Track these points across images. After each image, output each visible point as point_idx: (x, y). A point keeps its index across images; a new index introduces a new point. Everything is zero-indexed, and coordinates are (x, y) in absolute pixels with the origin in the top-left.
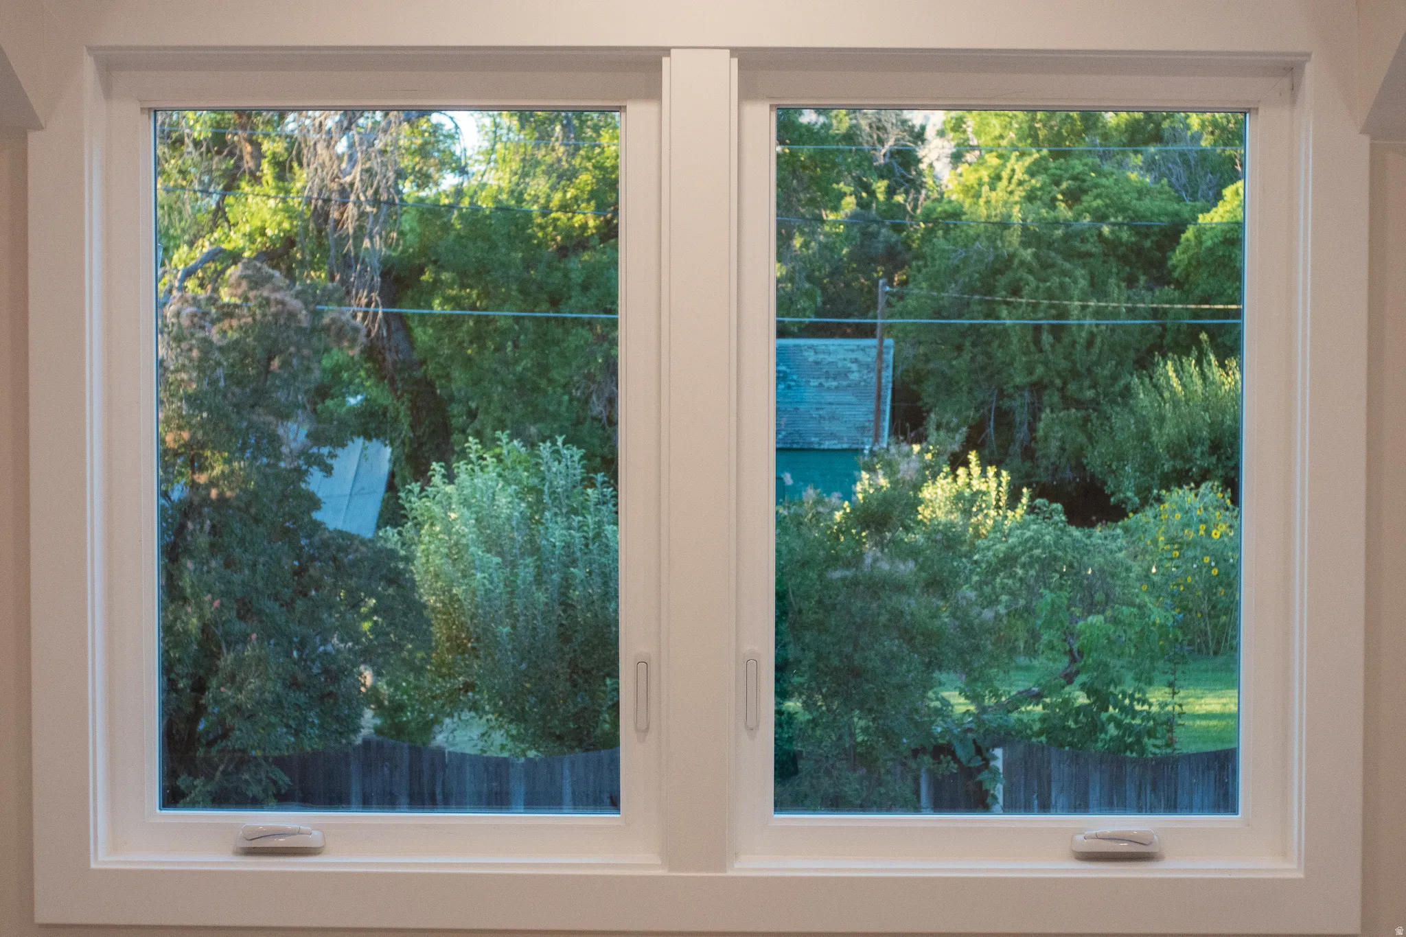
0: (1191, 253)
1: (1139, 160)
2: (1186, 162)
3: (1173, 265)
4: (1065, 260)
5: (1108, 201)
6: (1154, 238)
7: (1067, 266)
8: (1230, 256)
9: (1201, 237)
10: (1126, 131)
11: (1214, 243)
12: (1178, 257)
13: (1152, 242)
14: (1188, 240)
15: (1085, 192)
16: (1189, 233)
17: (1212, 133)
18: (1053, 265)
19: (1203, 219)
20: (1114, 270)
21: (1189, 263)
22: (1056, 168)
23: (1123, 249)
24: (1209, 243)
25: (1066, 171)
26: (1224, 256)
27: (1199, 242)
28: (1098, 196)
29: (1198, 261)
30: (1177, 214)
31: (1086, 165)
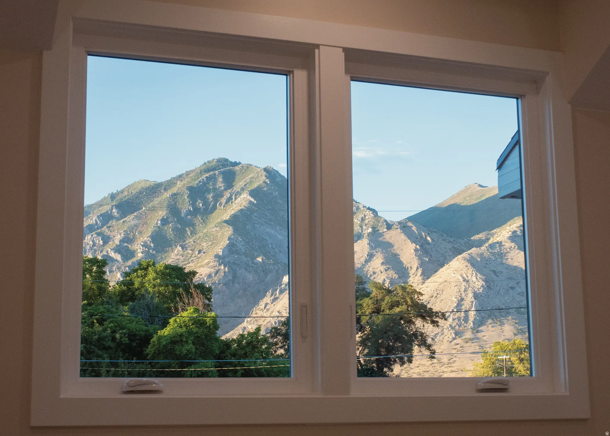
0: (155, 347)
1: (126, 308)
2: (149, 308)
3: (147, 353)
4: (99, 350)
5: (116, 324)
6: (137, 342)
7: (100, 352)
8: (174, 349)
9: (160, 341)
10: (119, 295)
11: (167, 343)
12: (150, 350)
13: (136, 343)
14: (154, 342)
15: (105, 320)
16: (154, 339)
17: (158, 297)
18: (93, 352)
19: (161, 333)
20: (121, 355)
21: (155, 352)
22: (91, 309)
23: (123, 346)
24: (164, 343)
25: (96, 311)
26: (171, 349)
27: (159, 343)
28: (110, 322)
29: (159, 351)
30: (147, 331)
31: (105, 308)
